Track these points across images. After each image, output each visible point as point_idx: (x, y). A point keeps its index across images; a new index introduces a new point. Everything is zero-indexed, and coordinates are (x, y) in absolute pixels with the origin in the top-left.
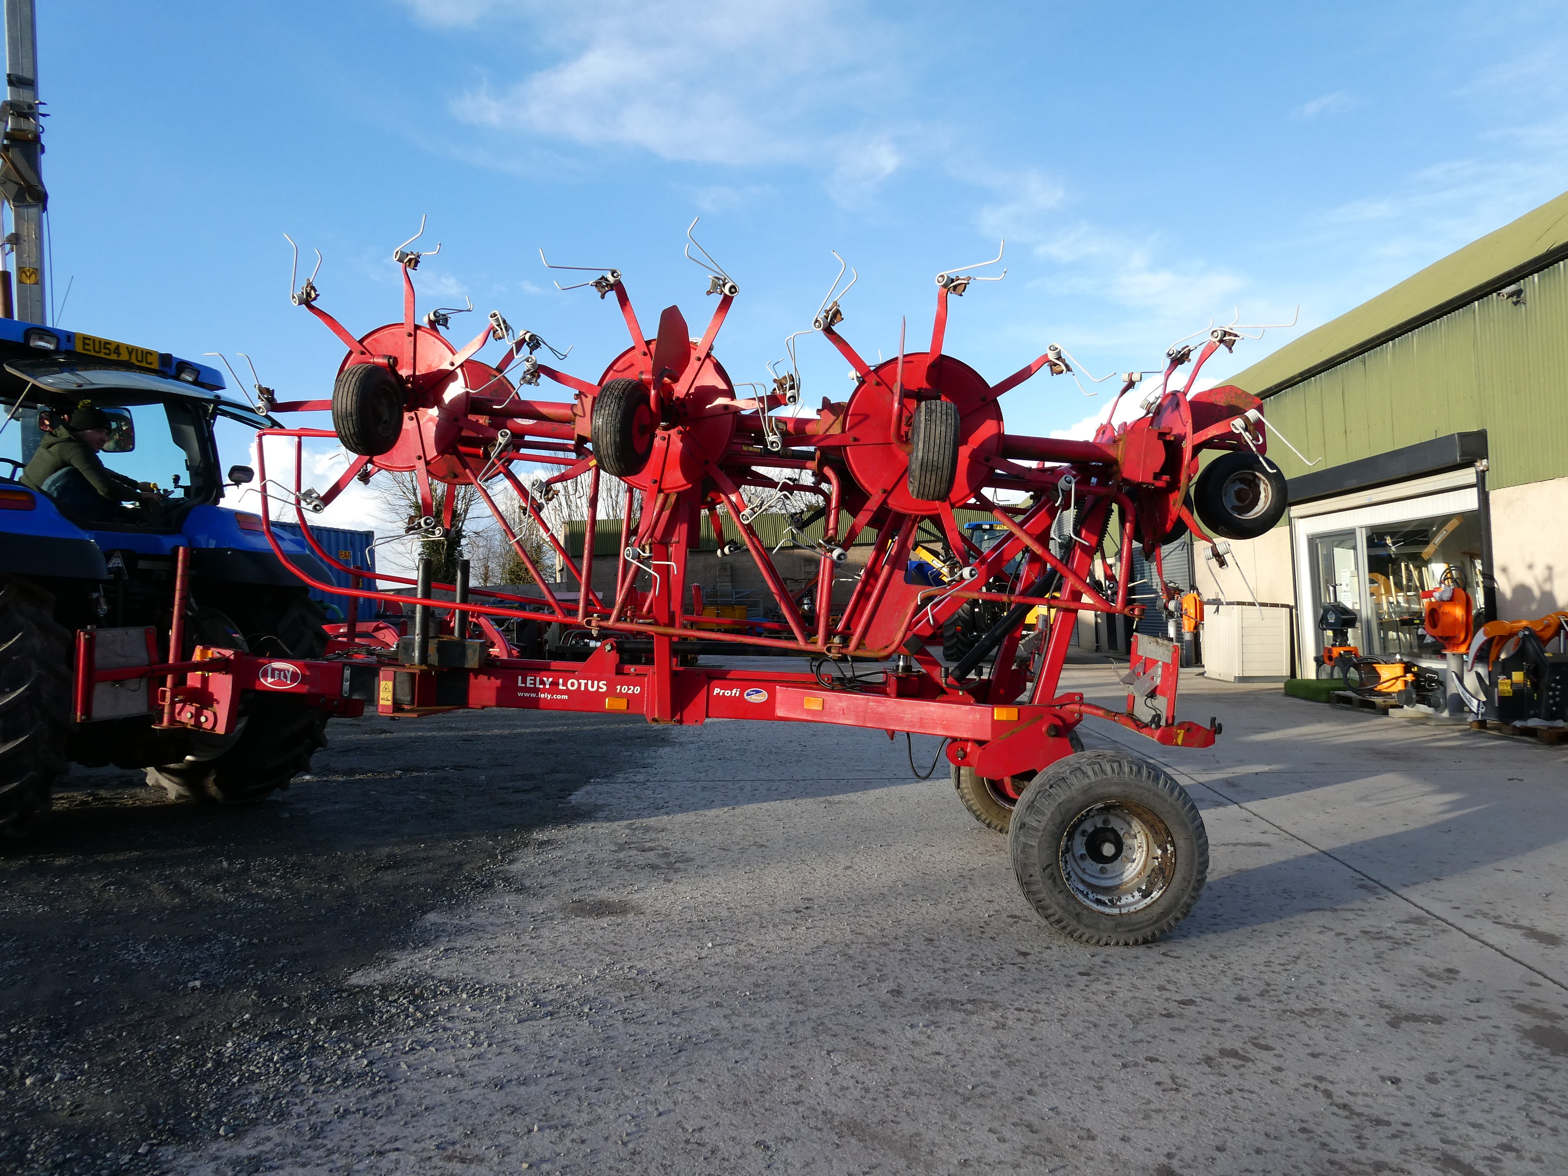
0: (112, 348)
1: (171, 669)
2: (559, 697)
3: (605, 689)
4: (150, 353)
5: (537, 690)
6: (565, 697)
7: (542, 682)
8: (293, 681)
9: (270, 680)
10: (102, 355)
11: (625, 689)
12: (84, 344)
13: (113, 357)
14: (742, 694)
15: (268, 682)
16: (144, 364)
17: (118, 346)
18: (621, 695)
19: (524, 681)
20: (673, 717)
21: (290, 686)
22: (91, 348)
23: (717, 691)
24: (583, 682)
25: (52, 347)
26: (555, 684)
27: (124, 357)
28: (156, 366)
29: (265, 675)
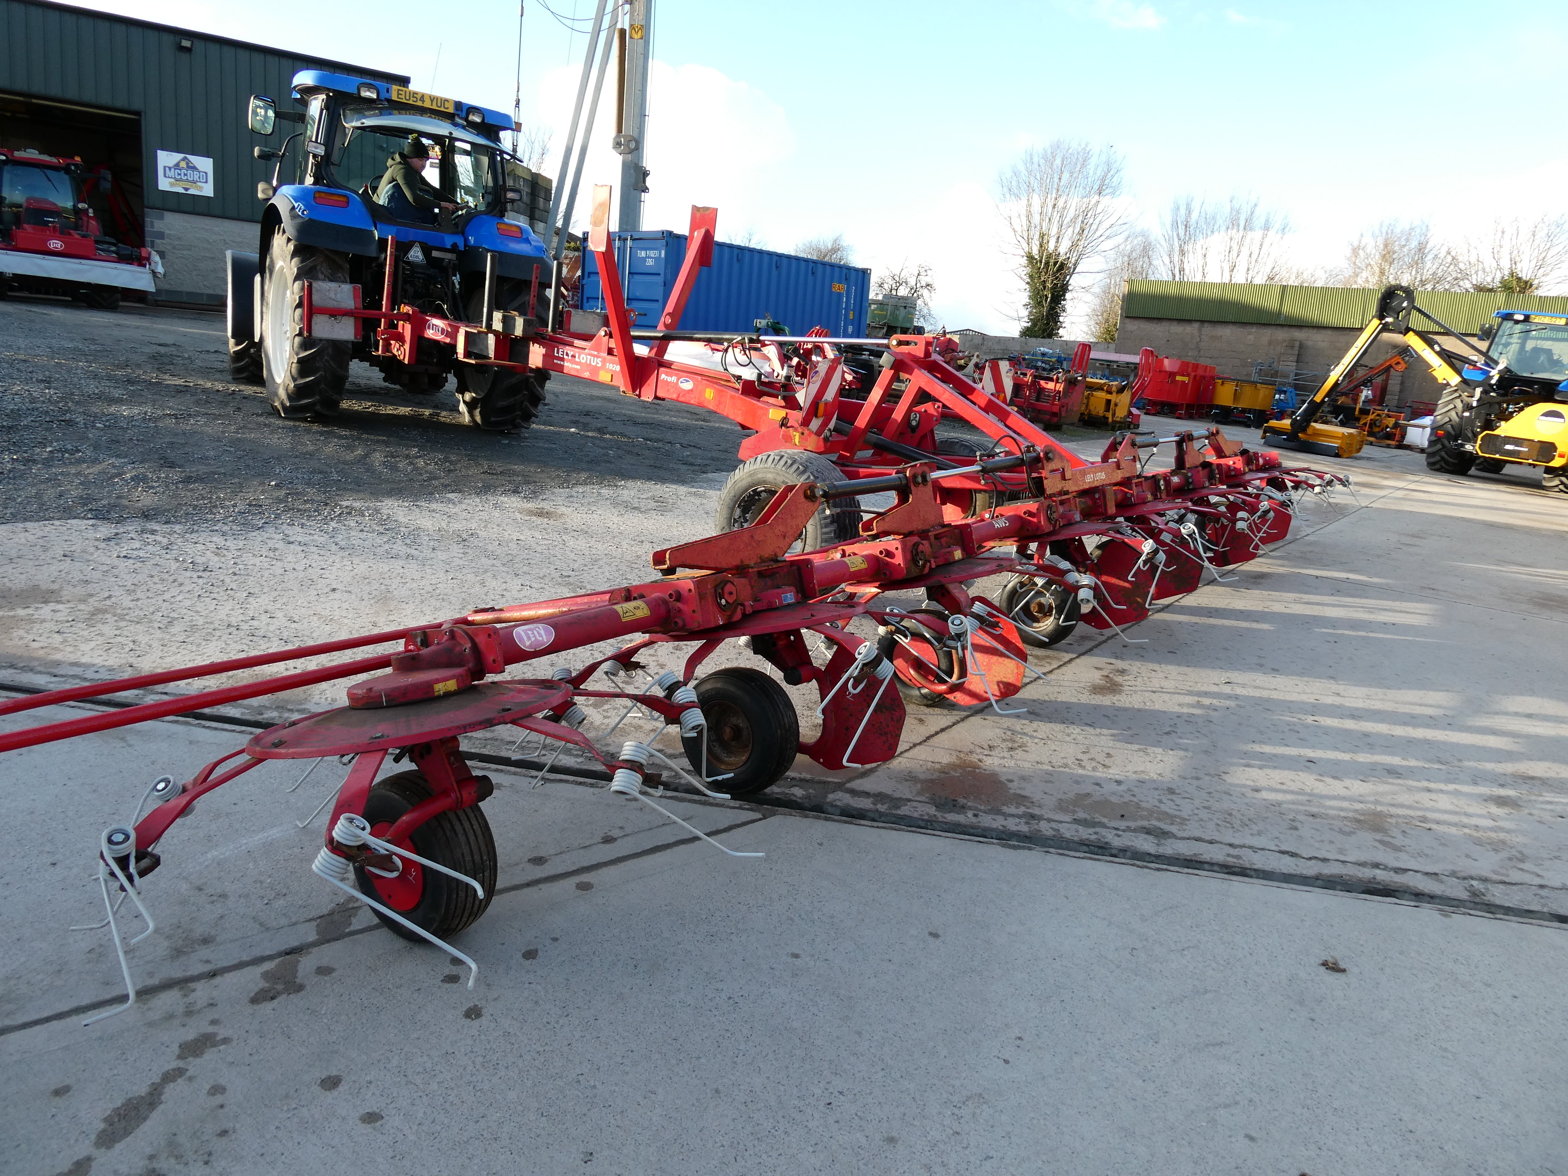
0: (419, 97)
1: (385, 316)
2: (576, 366)
3: (600, 365)
4: (447, 100)
5: (562, 359)
6: (578, 367)
7: (567, 355)
8: (442, 334)
9: (431, 331)
10: (411, 102)
11: (610, 366)
12: (399, 94)
13: (419, 103)
14: (678, 380)
15: (430, 333)
16: (442, 109)
17: (423, 96)
18: (608, 371)
19: (558, 353)
20: (634, 391)
21: (440, 337)
22: (403, 97)
23: (663, 376)
24: (589, 357)
25: (374, 96)
26: (573, 356)
27: (427, 104)
28: (451, 110)
29: (429, 328)
